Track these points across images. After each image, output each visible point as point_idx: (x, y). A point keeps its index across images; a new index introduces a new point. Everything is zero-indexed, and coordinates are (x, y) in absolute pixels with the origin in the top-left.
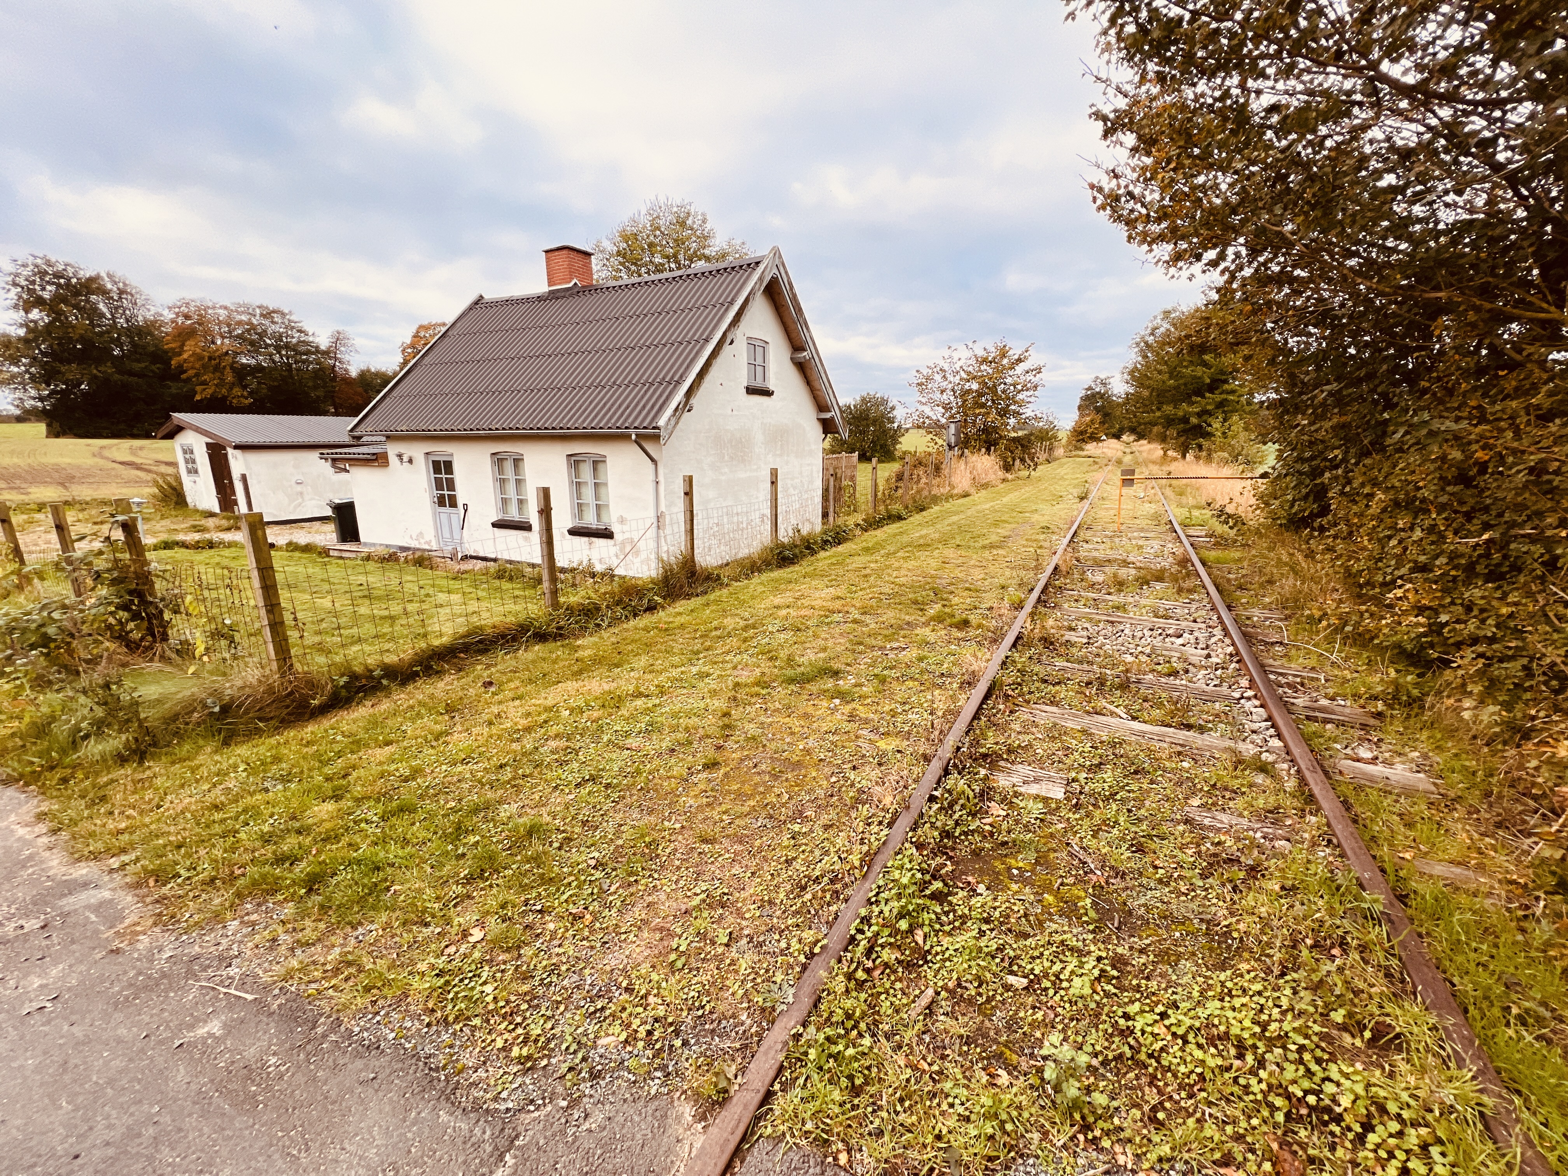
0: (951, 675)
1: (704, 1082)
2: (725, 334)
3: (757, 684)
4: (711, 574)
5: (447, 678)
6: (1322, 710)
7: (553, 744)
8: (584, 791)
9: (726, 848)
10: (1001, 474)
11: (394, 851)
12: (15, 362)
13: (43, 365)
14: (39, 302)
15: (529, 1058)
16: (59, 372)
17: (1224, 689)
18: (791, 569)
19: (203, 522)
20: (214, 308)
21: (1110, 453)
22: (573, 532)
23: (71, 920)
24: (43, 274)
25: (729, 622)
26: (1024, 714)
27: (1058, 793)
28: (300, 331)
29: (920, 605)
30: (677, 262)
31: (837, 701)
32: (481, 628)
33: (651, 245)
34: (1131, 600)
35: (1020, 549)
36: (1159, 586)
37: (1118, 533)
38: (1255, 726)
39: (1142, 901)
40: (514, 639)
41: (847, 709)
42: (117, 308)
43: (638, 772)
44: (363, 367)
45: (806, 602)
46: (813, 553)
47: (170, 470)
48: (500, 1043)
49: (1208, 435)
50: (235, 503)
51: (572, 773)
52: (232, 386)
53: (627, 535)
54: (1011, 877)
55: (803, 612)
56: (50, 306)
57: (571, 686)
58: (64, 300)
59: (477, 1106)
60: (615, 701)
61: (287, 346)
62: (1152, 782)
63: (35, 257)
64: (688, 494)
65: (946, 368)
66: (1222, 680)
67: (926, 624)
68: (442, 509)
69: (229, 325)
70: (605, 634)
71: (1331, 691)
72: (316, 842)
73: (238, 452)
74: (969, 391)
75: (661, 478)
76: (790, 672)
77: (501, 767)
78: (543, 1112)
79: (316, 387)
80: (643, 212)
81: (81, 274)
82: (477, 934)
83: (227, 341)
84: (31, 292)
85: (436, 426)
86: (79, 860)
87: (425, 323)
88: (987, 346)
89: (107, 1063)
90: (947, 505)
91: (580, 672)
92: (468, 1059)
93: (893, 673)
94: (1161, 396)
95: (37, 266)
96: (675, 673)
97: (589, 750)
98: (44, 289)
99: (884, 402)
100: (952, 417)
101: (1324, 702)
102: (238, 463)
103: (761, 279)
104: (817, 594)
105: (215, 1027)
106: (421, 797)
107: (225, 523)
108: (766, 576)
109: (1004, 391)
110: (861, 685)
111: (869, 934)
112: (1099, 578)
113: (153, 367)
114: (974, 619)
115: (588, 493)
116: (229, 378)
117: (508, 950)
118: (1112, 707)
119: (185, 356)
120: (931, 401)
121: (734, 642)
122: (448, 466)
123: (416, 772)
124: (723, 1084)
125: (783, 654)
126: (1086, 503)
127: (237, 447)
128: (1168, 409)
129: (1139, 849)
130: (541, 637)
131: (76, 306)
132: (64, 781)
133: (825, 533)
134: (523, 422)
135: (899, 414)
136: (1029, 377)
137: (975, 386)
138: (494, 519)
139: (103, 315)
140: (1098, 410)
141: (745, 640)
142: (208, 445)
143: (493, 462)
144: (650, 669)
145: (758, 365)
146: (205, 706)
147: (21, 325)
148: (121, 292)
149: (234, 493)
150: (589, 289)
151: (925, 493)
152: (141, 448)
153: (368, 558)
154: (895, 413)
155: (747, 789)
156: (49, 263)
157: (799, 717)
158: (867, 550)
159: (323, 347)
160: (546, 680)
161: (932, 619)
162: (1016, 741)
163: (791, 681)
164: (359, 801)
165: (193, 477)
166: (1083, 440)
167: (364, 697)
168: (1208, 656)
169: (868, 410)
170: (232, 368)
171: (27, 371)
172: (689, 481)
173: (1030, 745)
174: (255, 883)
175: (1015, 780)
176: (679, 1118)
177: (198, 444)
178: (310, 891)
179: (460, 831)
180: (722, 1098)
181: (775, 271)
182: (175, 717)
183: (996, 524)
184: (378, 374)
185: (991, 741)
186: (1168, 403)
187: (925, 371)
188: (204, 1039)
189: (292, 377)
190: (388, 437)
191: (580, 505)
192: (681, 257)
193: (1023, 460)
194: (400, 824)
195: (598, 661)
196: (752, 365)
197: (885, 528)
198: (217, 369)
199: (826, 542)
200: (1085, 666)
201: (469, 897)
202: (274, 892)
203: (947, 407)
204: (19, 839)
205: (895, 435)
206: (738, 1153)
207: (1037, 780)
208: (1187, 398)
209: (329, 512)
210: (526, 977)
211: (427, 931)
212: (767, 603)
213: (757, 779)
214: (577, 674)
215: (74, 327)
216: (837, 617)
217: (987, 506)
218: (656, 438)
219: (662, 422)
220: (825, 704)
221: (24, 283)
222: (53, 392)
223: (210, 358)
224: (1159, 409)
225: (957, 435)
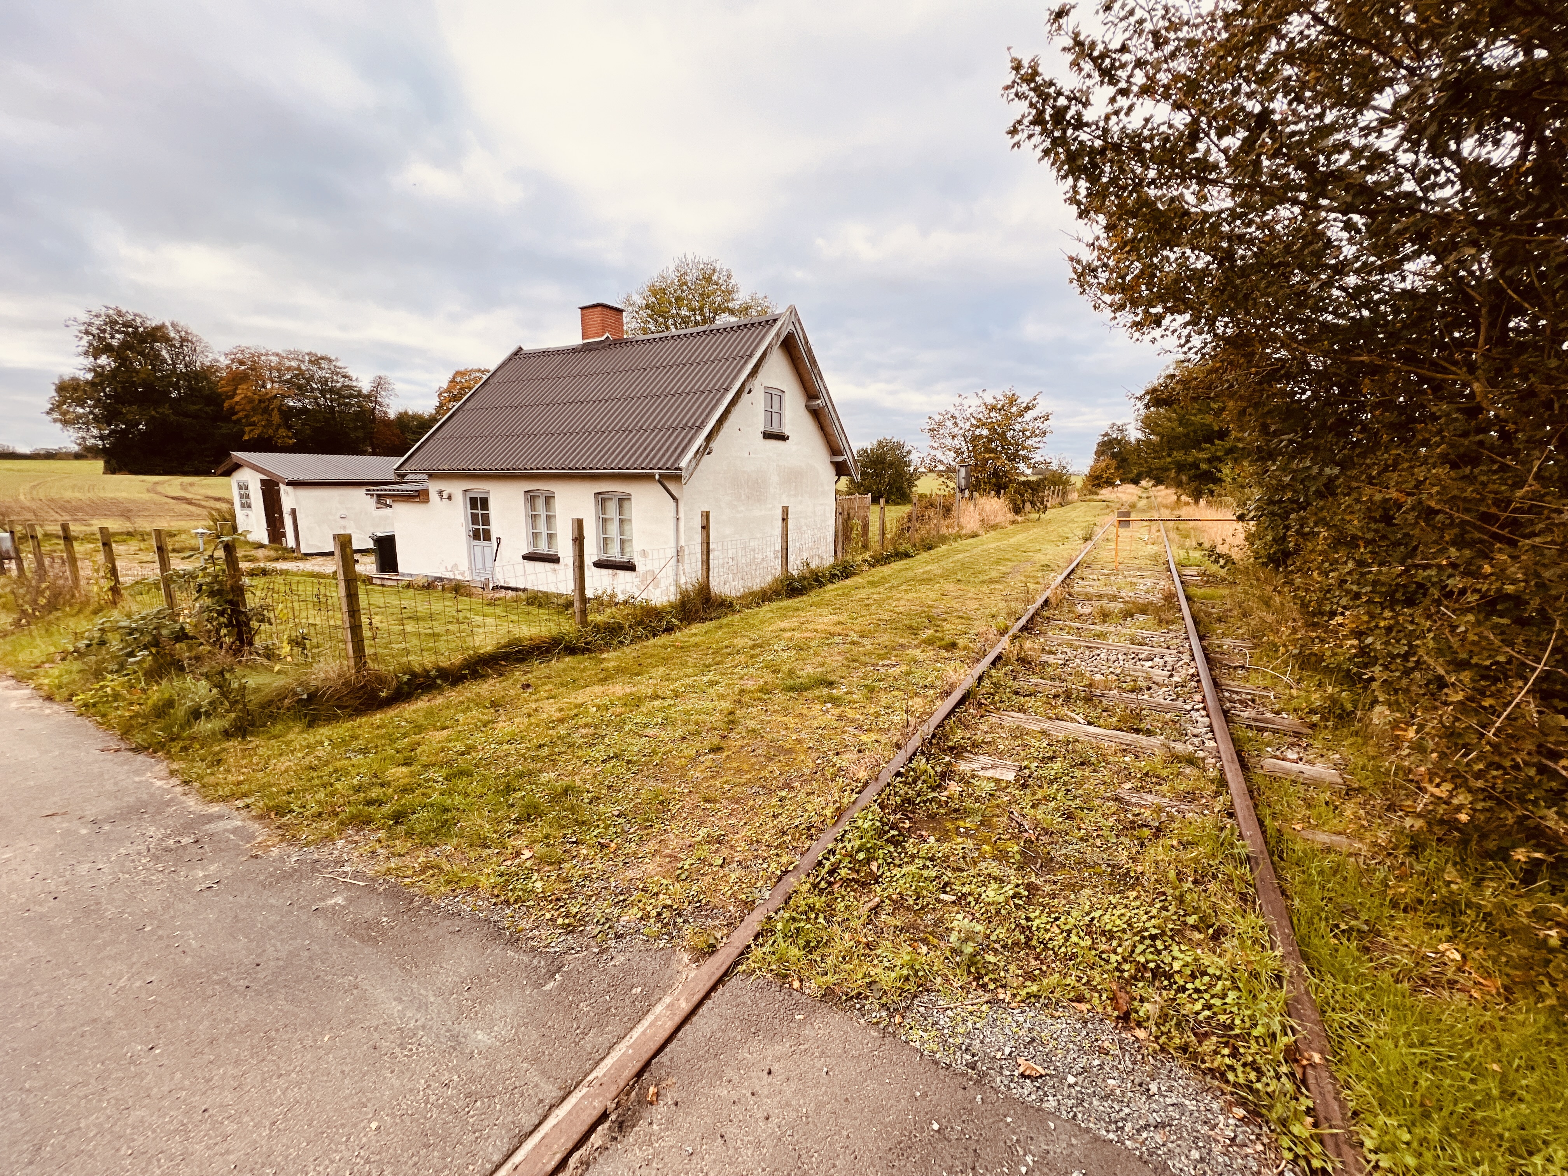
0: (933, 687)
1: (700, 942)
2: (743, 385)
3: (761, 690)
4: (724, 600)
5: (491, 681)
6: (1266, 721)
7: (584, 731)
8: (609, 766)
9: (724, 806)
10: (1011, 516)
11: (458, 799)
12: (81, 403)
13: (105, 407)
14: (108, 349)
15: (569, 925)
16: (121, 413)
17: (1179, 703)
18: (800, 599)
19: (253, 552)
20: (267, 355)
21: (1124, 497)
22: (598, 565)
23: (215, 838)
24: (113, 323)
25: (739, 642)
26: (994, 718)
27: (1010, 776)
28: (345, 376)
29: (914, 631)
30: (703, 315)
31: (829, 705)
32: (519, 640)
33: (678, 299)
34: (1112, 629)
35: (1016, 582)
36: (1141, 618)
37: (1116, 572)
38: (1196, 731)
39: (1064, 851)
40: (548, 651)
41: (837, 711)
42: (177, 355)
43: (655, 752)
44: (401, 410)
45: (810, 626)
46: (821, 585)
47: (224, 506)
48: (548, 916)
49: (1220, 481)
50: (284, 535)
51: (599, 752)
52: (279, 426)
53: (649, 567)
54: (958, 834)
55: (808, 634)
56: (117, 353)
57: (598, 689)
58: (130, 347)
59: (533, 949)
60: (637, 702)
61: (332, 390)
62: (1095, 771)
63: (107, 308)
64: (705, 528)
65: (957, 414)
66: (1178, 696)
67: (917, 646)
68: (477, 542)
69: (279, 370)
70: (627, 650)
71: (1277, 707)
72: (395, 792)
73: (289, 489)
74: (980, 436)
75: (682, 515)
76: (790, 682)
77: (540, 746)
78: (581, 955)
79: (356, 429)
80: (672, 268)
81: (148, 324)
82: (527, 854)
83: (276, 385)
84: (101, 339)
85: (474, 466)
86: (211, 801)
87: (462, 369)
88: (995, 394)
89: (265, 918)
90: (955, 545)
91: (605, 679)
92: (524, 924)
93: (882, 685)
94: (1171, 442)
95: (108, 316)
96: (688, 681)
97: (613, 737)
98: (113, 337)
99: (900, 446)
100: (962, 461)
101: (1269, 715)
102: (289, 498)
103: (778, 334)
104: (821, 620)
105: (339, 900)
106: (476, 766)
107: (272, 553)
108: (774, 605)
109: (1013, 437)
110: (852, 693)
111: (833, 860)
112: (1087, 610)
113: (207, 409)
114: (961, 642)
115: (613, 529)
116: (276, 418)
117: (551, 864)
118: (1073, 715)
119: (237, 399)
120: (943, 446)
121: (743, 658)
122: (485, 503)
123: (470, 749)
124: (712, 941)
125: (785, 668)
126: (1089, 545)
127: (289, 484)
128: (1178, 455)
129: (1069, 816)
130: (571, 650)
131: (141, 353)
132: (185, 749)
133: (833, 567)
134: (556, 462)
135: (914, 457)
136: (1038, 424)
137: (985, 432)
138: (525, 552)
139: (164, 361)
140: (1114, 456)
141: (752, 657)
142: (263, 482)
143: (526, 500)
144: (667, 678)
145: (774, 411)
146: (295, 694)
147: (90, 370)
148: (183, 340)
149: (283, 525)
150: (619, 343)
151: (933, 533)
152: (192, 485)
153: (408, 586)
154: (911, 457)
155: (745, 767)
156: (119, 314)
157: (794, 717)
158: (872, 584)
159: (365, 392)
160: (575, 684)
161: (924, 642)
162: (979, 737)
163: (791, 689)
164: (426, 767)
165: (246, 511)
166: (1099, 485)
167: (422, 694)
168: (1171, 676)
169: (885, 453)
170: (280, 410)
171: (91, 412)
172: (706, 516)
173: (994, 741)
174: (353, 817)
175: (975, 766)
176: (679, 961)
177: (252, 480)
178: (396, 822)
179: (509, 789)
180: (712, 949)
181: (791, 327)
182: (270, 703)
183: (998, 562)
184: (415, 417)
185: (959, 736)
186: (1178, 449)
187: (937, 418)
188: (333, 907)
189: (334, 418)
190: (430, 476)
191: (605, 539)
192: (706, 310)
193: (1033, 503)
194: (461, 783)
195: (620, 670)
196: (769, 412)
197: (892, 565)
198: (266, 411)
199: (834, 576)
200: (1057, 683)
201: (518, 832)
202: (368, 823)
203: (958, 452)
204: (159, 788)
205: (912, 479)
206: (720, 981)
207: (992, 767)
208: (1197, 445)
209: (370, 545)
210: (567, 880)
211: (488, 851)
212: (775, 627)
213: (754, 760)
214: (603, 681)
215: (137, 372)
216: (837, 639)
217: (993, 546)
218: (678, 478)
219: (683, 464)
220: (818, 707)
221: (95, 332)
222: (112, 432)
223: (260, 401)
224: (1169, 455)
225: (967, 477)
